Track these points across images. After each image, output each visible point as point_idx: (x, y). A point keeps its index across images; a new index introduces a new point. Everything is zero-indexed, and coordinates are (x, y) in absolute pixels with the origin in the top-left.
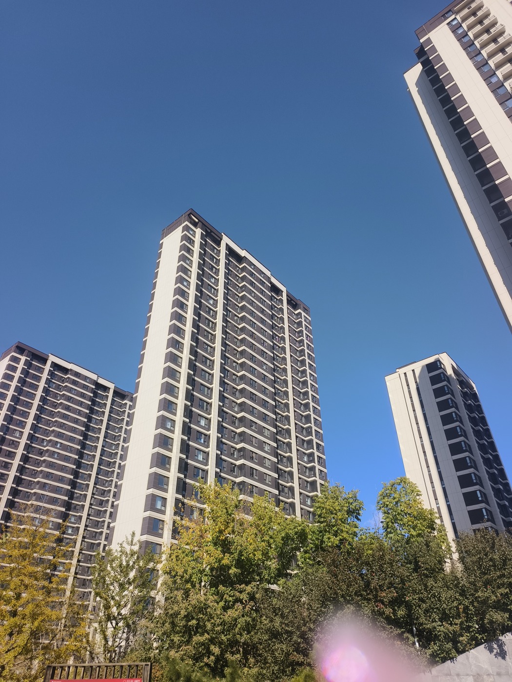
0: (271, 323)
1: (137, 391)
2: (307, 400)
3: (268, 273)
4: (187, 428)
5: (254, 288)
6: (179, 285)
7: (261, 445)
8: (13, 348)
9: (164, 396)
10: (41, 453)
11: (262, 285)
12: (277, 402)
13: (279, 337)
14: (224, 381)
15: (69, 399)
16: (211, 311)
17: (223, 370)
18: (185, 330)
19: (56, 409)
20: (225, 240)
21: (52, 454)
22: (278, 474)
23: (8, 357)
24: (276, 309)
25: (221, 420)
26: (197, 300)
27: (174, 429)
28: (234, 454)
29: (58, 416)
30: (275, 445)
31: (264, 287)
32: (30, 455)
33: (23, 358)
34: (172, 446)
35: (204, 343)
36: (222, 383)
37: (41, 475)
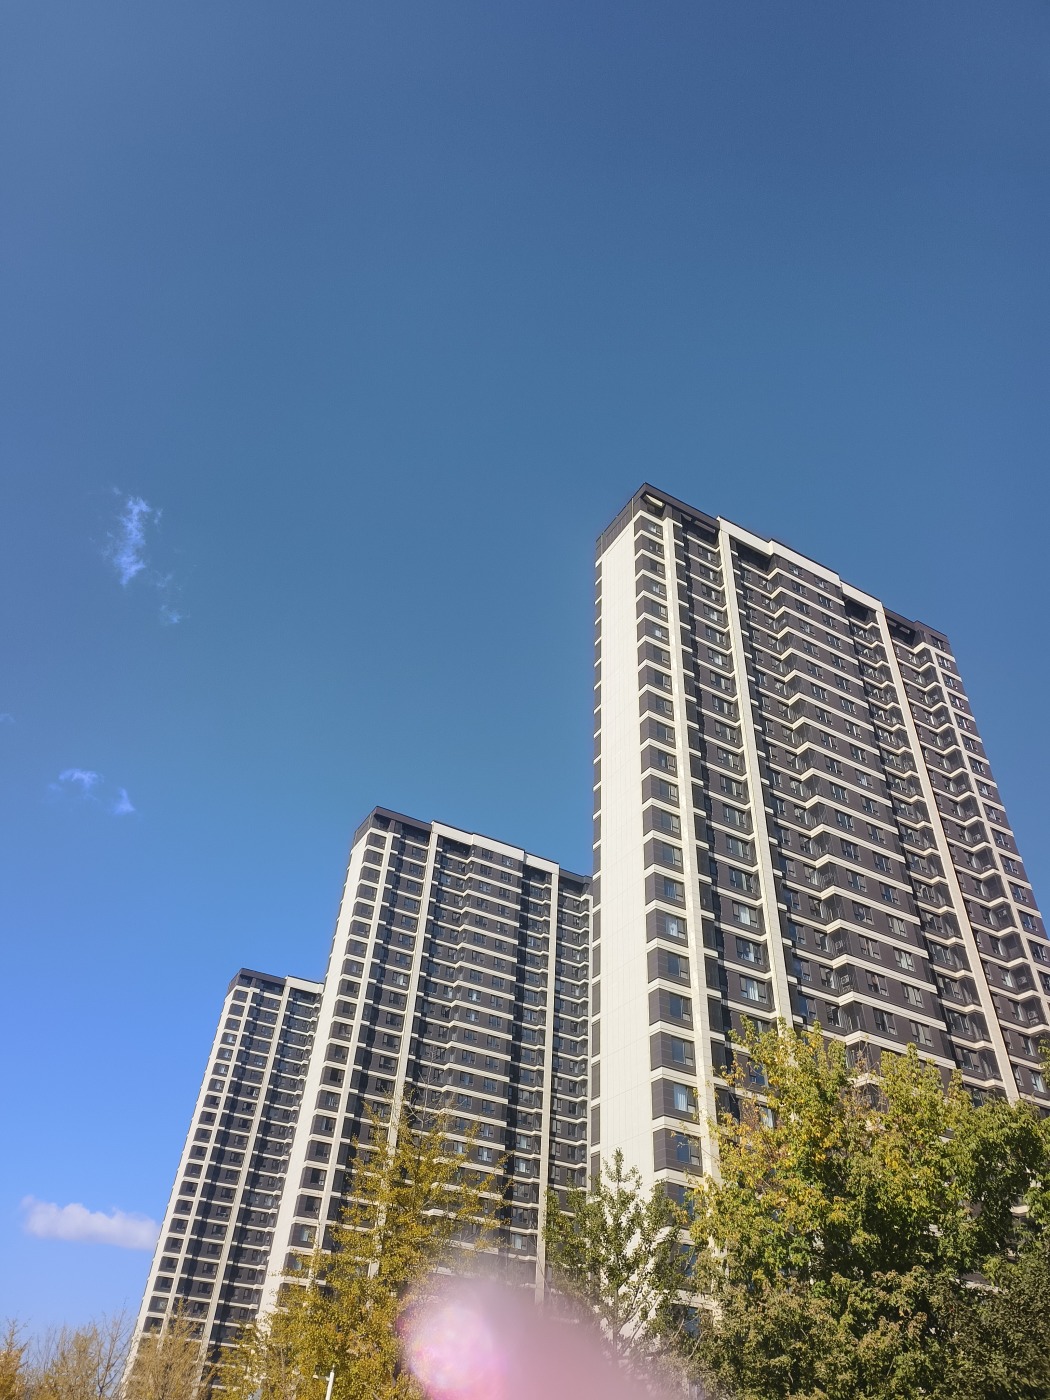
0: (861, 683)
1: (597, 868)
2: (984, 844)
3: (834, 579)
4: (713, 933)
5: (807, 614)
6: (645, 638)
7: (890, 957)
8: (371, 820)
9: (653, 868)
10: (446, 1014)
11: (824, 606)
12: (909, 856)
13: (885, 711)
14: (776, 824)
15: (479, 903)
16: (723, 681)
17: (769, 799)
18: (673, 728)
19: (459, 927)
20: (727, 529)
21: (466, 1014)
22: (946, 1022)
23: (365, 838)
24: (866, 651)
25: (785, 907)
26: (689, 662)
27: (687, 936)
28: (828, 981)
29: (464, 939)
30: (924, 954)
31: (829, 608)
32: (428, 1019)
33: (389, 836)
34: (688, 972)
35: (719, 748)
36: (773, 828)
37: (452, 1058)
